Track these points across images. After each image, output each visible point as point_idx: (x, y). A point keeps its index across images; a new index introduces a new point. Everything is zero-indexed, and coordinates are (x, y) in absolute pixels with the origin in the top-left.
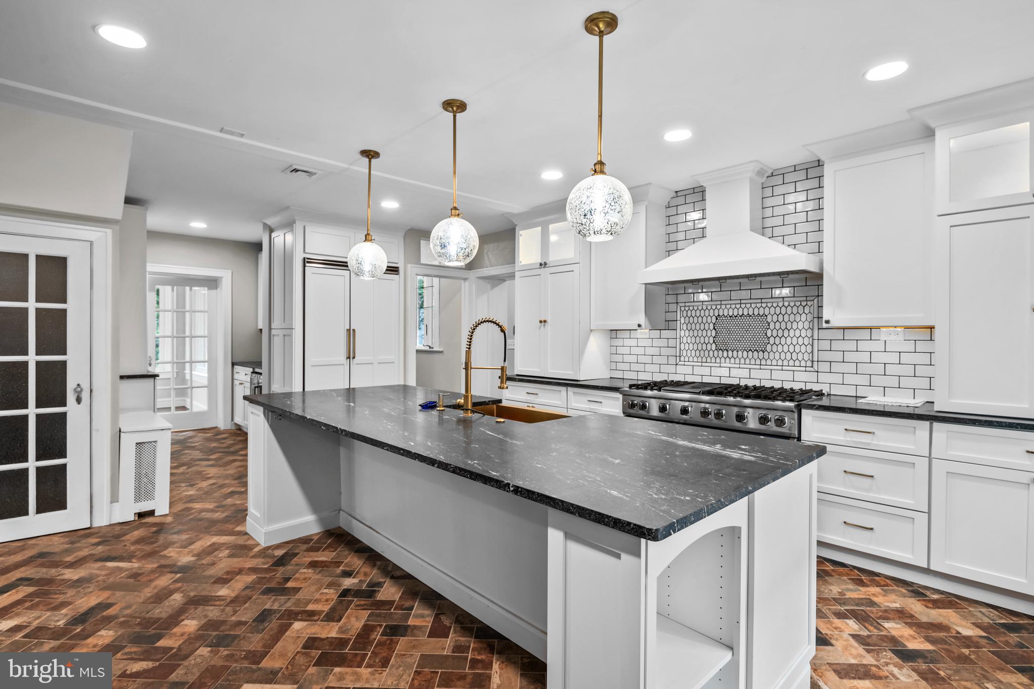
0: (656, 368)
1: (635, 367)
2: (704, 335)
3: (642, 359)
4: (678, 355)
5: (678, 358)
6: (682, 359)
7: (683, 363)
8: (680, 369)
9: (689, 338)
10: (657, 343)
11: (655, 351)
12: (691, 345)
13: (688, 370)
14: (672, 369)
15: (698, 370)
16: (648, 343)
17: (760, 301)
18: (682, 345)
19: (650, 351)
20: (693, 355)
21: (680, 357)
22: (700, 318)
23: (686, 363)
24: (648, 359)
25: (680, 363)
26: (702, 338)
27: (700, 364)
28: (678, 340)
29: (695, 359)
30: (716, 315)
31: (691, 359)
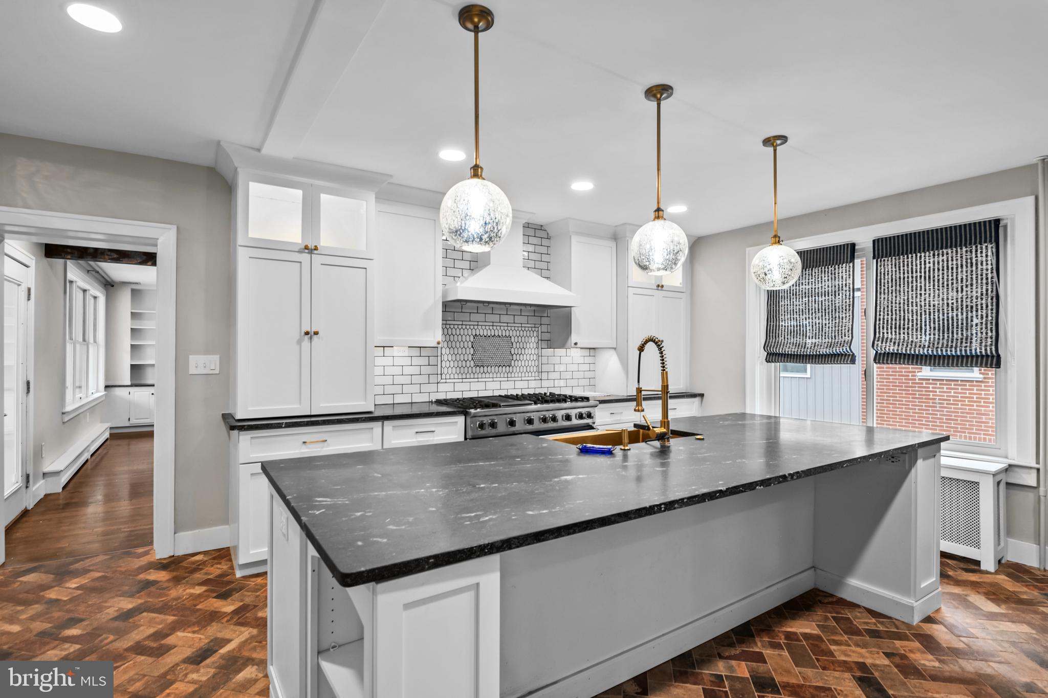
0: (416, 388)
1: (389, 389)
2: (464, 353)
3: (398, 380)
4: (439, 373)
5: (439, 376)
6: (444, 376)
7: (444, 381)
8: (442, 387)
9: (450, 356)
10: (416, 361)
11: (415, 370)
12: (452, 362)
13: (449, 387)
14: (433, 387)
15: (459, 387)
16: (407, 361)
17: (506, 325)
18: (443, 362)
19: (407, 370)
20: (454, 372)
21: (441, 374)
22: (460, 337)
23: (448, 381)
24: (406, 380)
25: (442, 381)
26: (462, 355)
27: (461, 380)
28: (439, 358)
29: (456, 376)
30: (474, 334)
31: (452, 377)
